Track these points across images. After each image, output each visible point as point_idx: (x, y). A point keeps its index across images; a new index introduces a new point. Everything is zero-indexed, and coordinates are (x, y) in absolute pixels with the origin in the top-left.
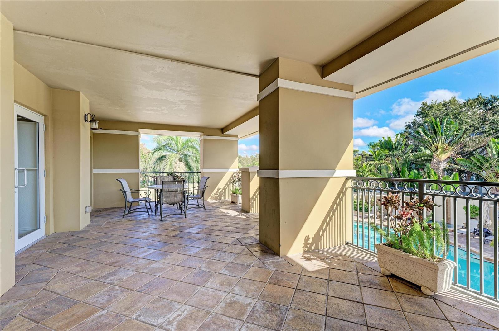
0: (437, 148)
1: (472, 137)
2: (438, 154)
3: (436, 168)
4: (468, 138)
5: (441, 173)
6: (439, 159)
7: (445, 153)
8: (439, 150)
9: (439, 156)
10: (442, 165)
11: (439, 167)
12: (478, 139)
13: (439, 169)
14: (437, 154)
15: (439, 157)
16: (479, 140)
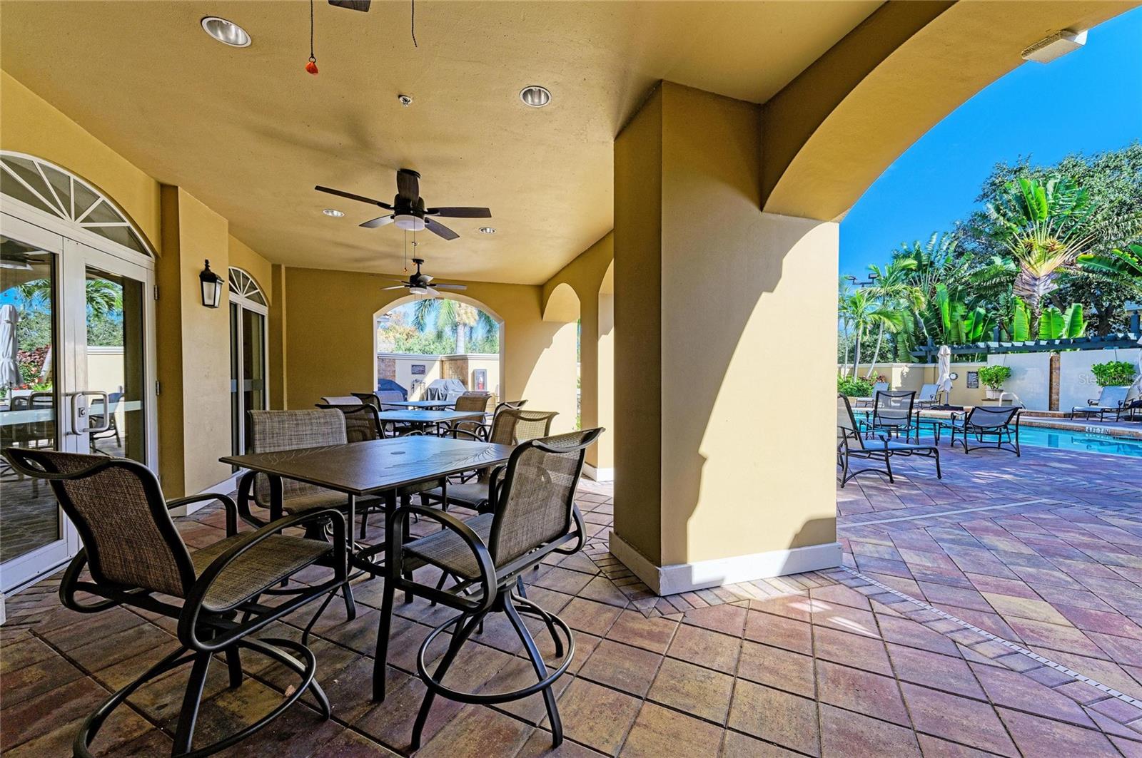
0: (1030, 248)
1: (1116, 219)
2: (1032, 262)
3: (1028, 293)
4: (1107, 222)
5: (1038, 304)
6: (1034, 273)
7: (1049, 258)
8: (1036, 252)
9: (1035, 266)
10: (1041, 287)
11: (1034, 291)
12: (1130, 223)
13: (1035, 297)
14: (1029, 262)
15: (1033, 268)
16: (1133, 224)
